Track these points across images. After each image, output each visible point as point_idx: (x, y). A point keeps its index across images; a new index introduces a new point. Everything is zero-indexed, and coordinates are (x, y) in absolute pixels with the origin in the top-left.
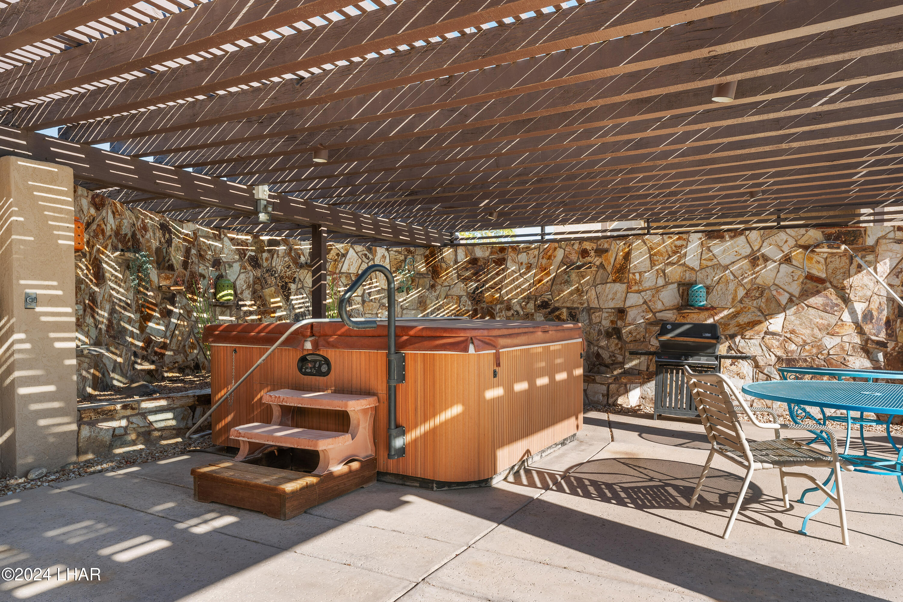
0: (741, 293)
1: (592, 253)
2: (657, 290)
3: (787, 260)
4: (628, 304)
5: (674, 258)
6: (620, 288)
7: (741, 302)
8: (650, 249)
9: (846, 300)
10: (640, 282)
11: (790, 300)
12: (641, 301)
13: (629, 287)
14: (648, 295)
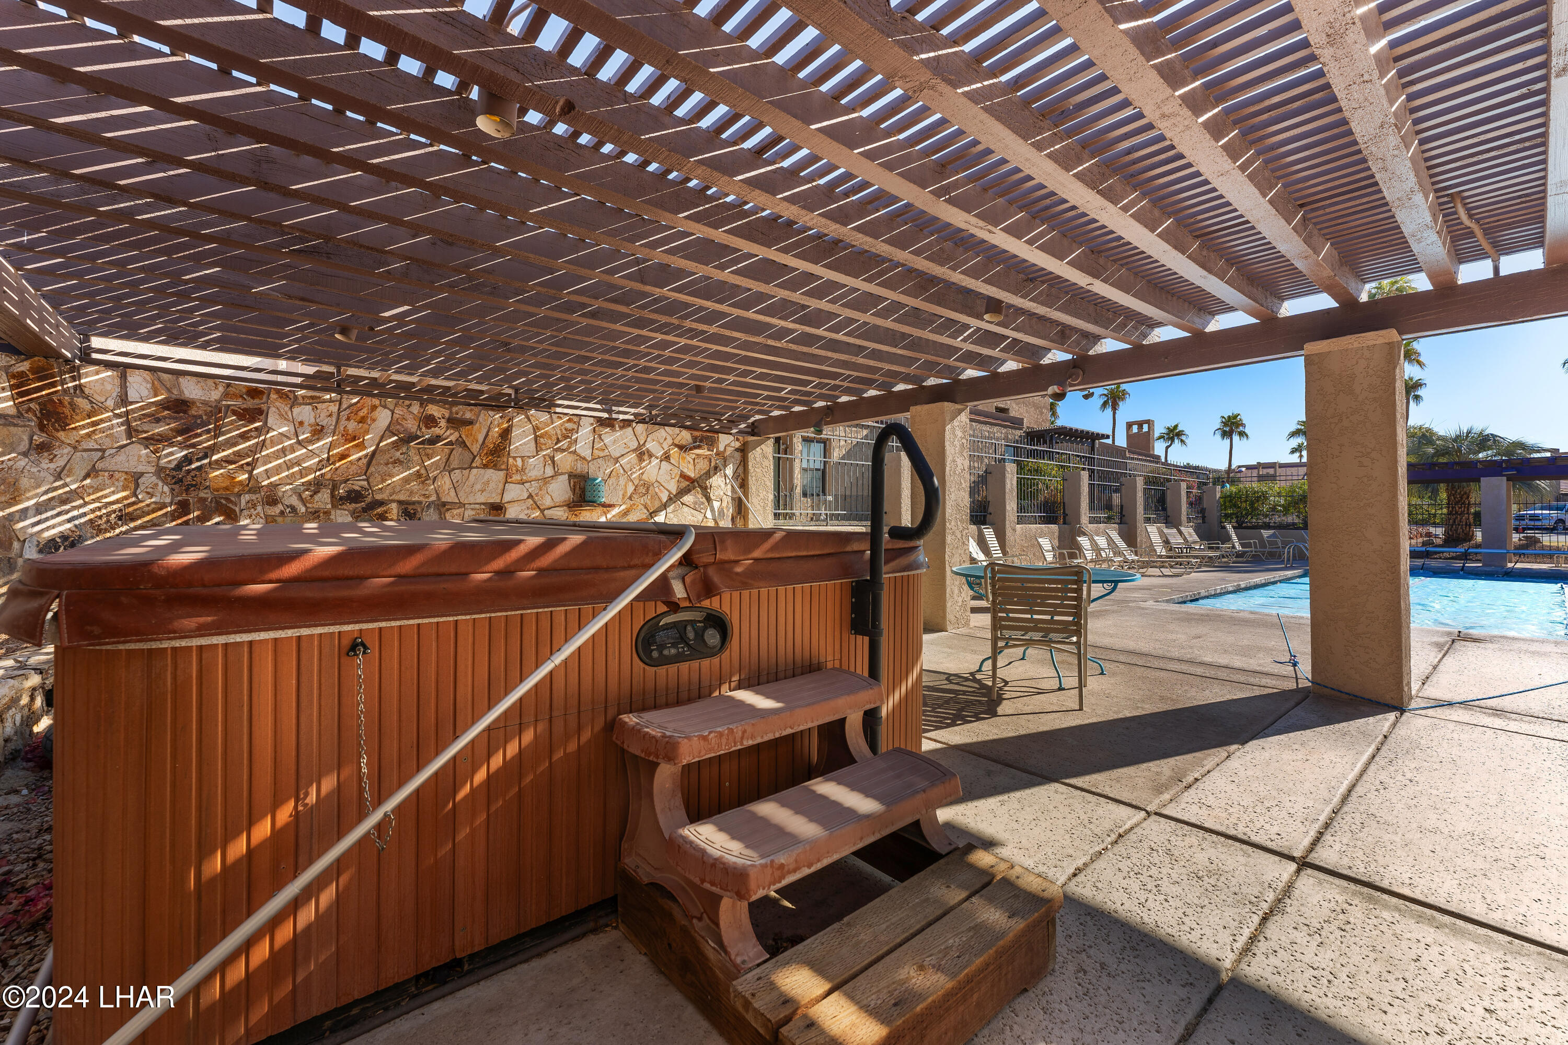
0: (631, 489)
1: (443, 423)
2: (545, 481)
3: (667, 457)
4: (507, 498)
5: (564, 444)
6: (494, 476)
7: (630, 498)
8: (536, 429)
9: (709, 499)
10: (523, 470)
11: (670, 499)
12: (526, 495)
13: (508, 476)
14: (533, 487)
